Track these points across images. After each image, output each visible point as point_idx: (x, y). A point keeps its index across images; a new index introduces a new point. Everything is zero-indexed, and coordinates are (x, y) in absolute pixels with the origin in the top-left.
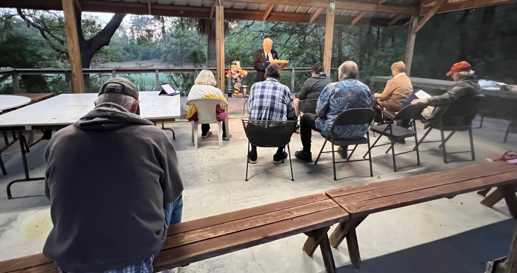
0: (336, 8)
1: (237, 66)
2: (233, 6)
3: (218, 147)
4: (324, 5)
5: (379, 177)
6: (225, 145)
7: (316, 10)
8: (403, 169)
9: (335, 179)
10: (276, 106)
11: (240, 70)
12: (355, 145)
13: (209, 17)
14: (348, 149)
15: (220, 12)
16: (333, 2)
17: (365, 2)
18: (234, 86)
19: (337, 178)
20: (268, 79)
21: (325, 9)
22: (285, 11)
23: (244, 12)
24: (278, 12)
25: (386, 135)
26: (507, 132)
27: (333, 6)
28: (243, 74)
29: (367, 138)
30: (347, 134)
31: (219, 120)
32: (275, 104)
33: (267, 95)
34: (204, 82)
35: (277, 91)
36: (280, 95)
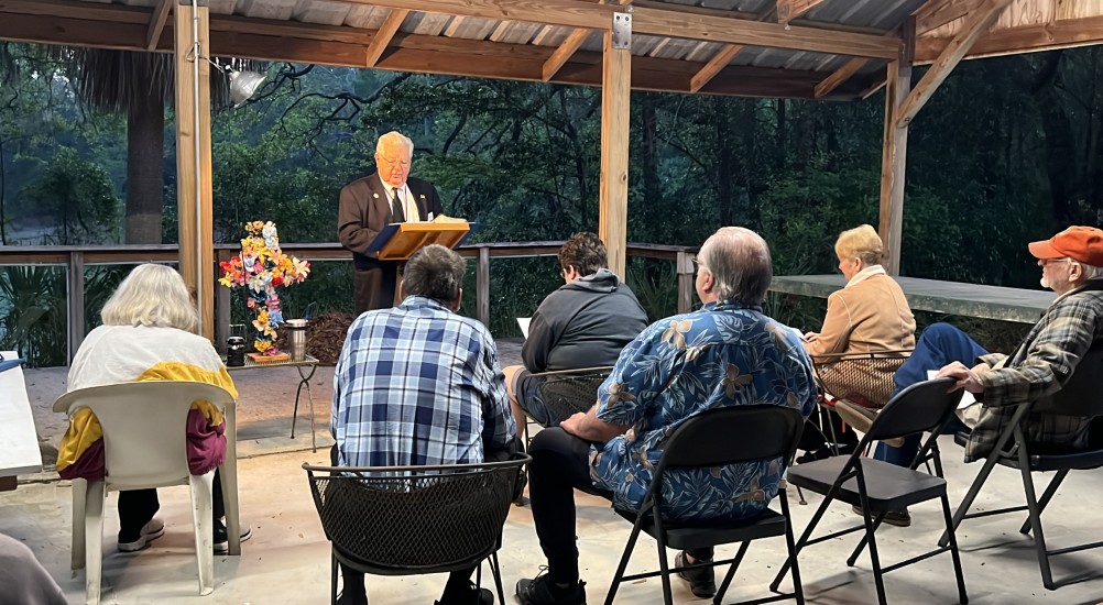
0: (633, 33)
1: (264, 240)
2: (244, 6)
3: (192, 587)
4: (592, 18)
6: (222, 574)
7: (563, 38)
10: (440, 404)
11: (279, 258)
12: (739, 544)
13: (146, 47)
15: (192, 30)
16: (623, 11)
17: (735, 12)
18: (256, 324)
20: (410, 300)
21: (598, 33)
22: (450, 32)
23: (294, 31)
24: (424, 36)
25: (847, 497)
27: (624, 22)
28: (292, 274)
29: (780, 511)
30: (708, 503)
31: (197, 467)
32: (436, 397)
33: (405, 360)
34: (137, 316)
35: (444, 344)
36: (456, 361)
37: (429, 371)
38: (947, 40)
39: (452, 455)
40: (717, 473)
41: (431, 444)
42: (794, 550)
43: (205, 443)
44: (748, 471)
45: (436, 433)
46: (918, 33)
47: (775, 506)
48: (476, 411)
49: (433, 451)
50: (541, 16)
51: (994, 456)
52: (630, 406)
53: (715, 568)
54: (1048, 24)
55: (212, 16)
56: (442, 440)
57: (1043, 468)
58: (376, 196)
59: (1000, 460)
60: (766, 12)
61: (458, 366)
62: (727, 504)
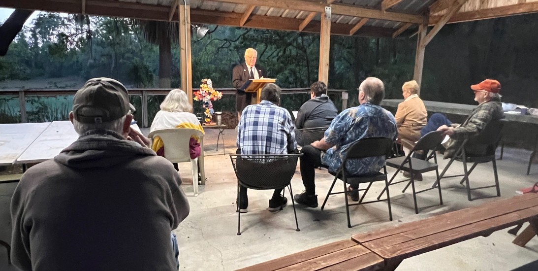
0: (332, 14)
1: (207, 85)
2: (201, 6)
3: (192, 194)
4: (318, 8)
5: (400, 221)
6: (201, 191)
7: (307, 16)
8: (426, 210)
9: (349, 226)
10: (274, 135)
11: (212, 91)
12: (369, 183)
13: (168, 20)
14: (359, 189)
15: (185, 13)
16: (328, 6)
17: (366, 6)
18: (205, 113)
19: (352, 225)
20: (263, 102)
21: (320, 14)
22: (268, 14)
23: (216, 14)
24: (260, 15)
25: (405, 169)
26: (530, 163)
27: (328, 10)
28: (217, 97)
29: (383, 173)
30: (361, 170)
31: (193, 156)
32: (273, 133)
33: (262, 121)
34: (172, 109)
35: (275, 116)
36: (279, 122)
37: (271, 125)
38: (441, 17)
39: (278, 152)
40: (364, 160)
41: (271, 148)
42: (388, 184)
43: (195, 148)
44: (374, 160)
45: (273, 145)
46: (431, 13)
47: (382, 171)
48: (285, 139)
49: (272, 151)
50: (299, 7)
51: (454, 157)
52: (336, 138)
53: (359, 192)
54: (478, 11)
55: (191, 9)
56: (275, 147)
57: (470, 161)
58: (245, 70)
59: (456, 159)
60: (377, 7)
61: (280, 123)
62: (367, 170)
